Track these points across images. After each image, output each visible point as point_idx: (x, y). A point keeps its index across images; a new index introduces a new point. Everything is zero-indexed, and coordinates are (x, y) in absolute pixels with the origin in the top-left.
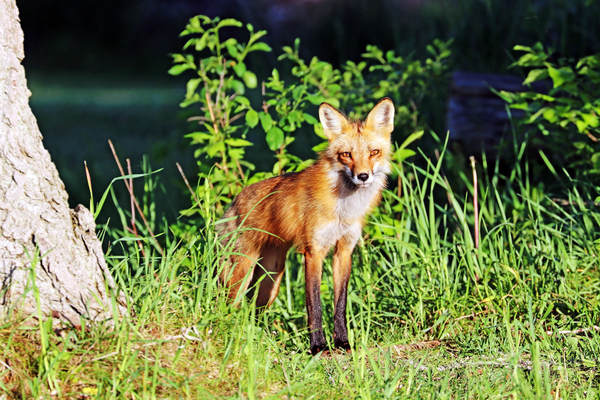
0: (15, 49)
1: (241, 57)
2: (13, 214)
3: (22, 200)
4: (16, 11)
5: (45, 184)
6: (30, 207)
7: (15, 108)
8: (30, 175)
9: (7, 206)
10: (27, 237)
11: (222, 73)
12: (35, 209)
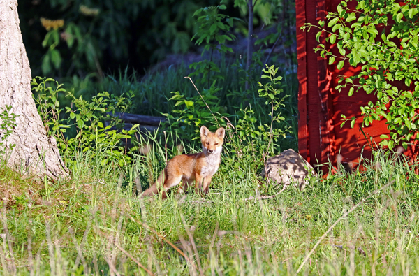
0: (29, 76)
1: (54, 94)
2: (29, 137)
3: (32, 133)
4: (28, 62)
5: (39, 127)
6: (34, 135)
7: (29, 98)
8: (34, 123)
9: (26, 134)
10: (34, 146)
11: (46, 100)
12: (37, 136)
